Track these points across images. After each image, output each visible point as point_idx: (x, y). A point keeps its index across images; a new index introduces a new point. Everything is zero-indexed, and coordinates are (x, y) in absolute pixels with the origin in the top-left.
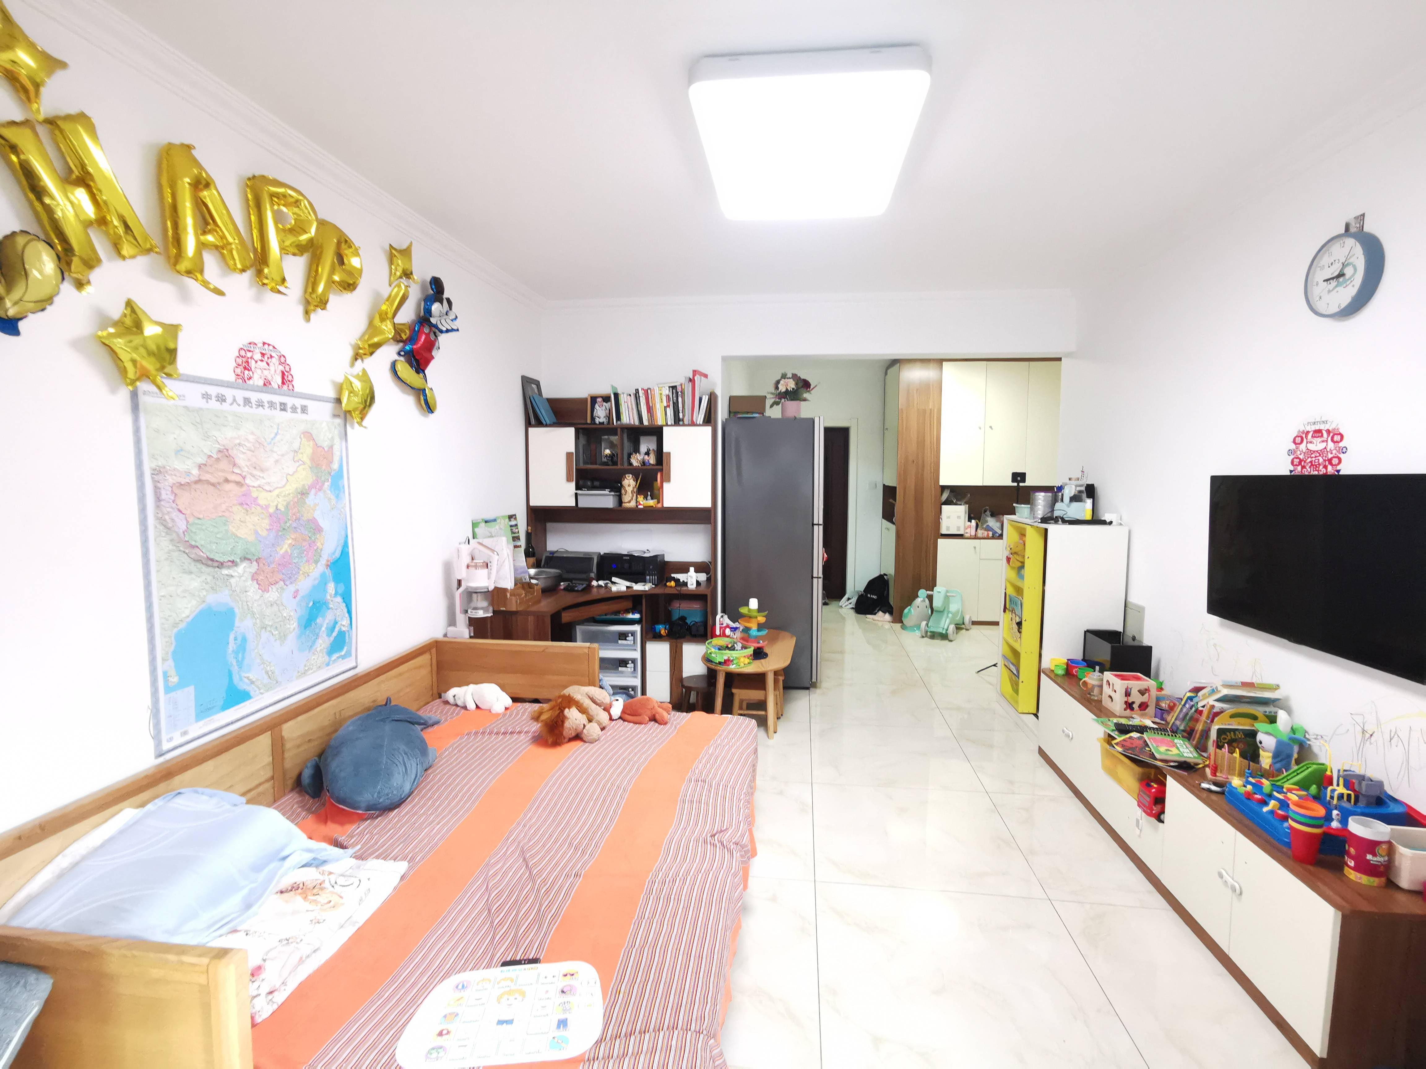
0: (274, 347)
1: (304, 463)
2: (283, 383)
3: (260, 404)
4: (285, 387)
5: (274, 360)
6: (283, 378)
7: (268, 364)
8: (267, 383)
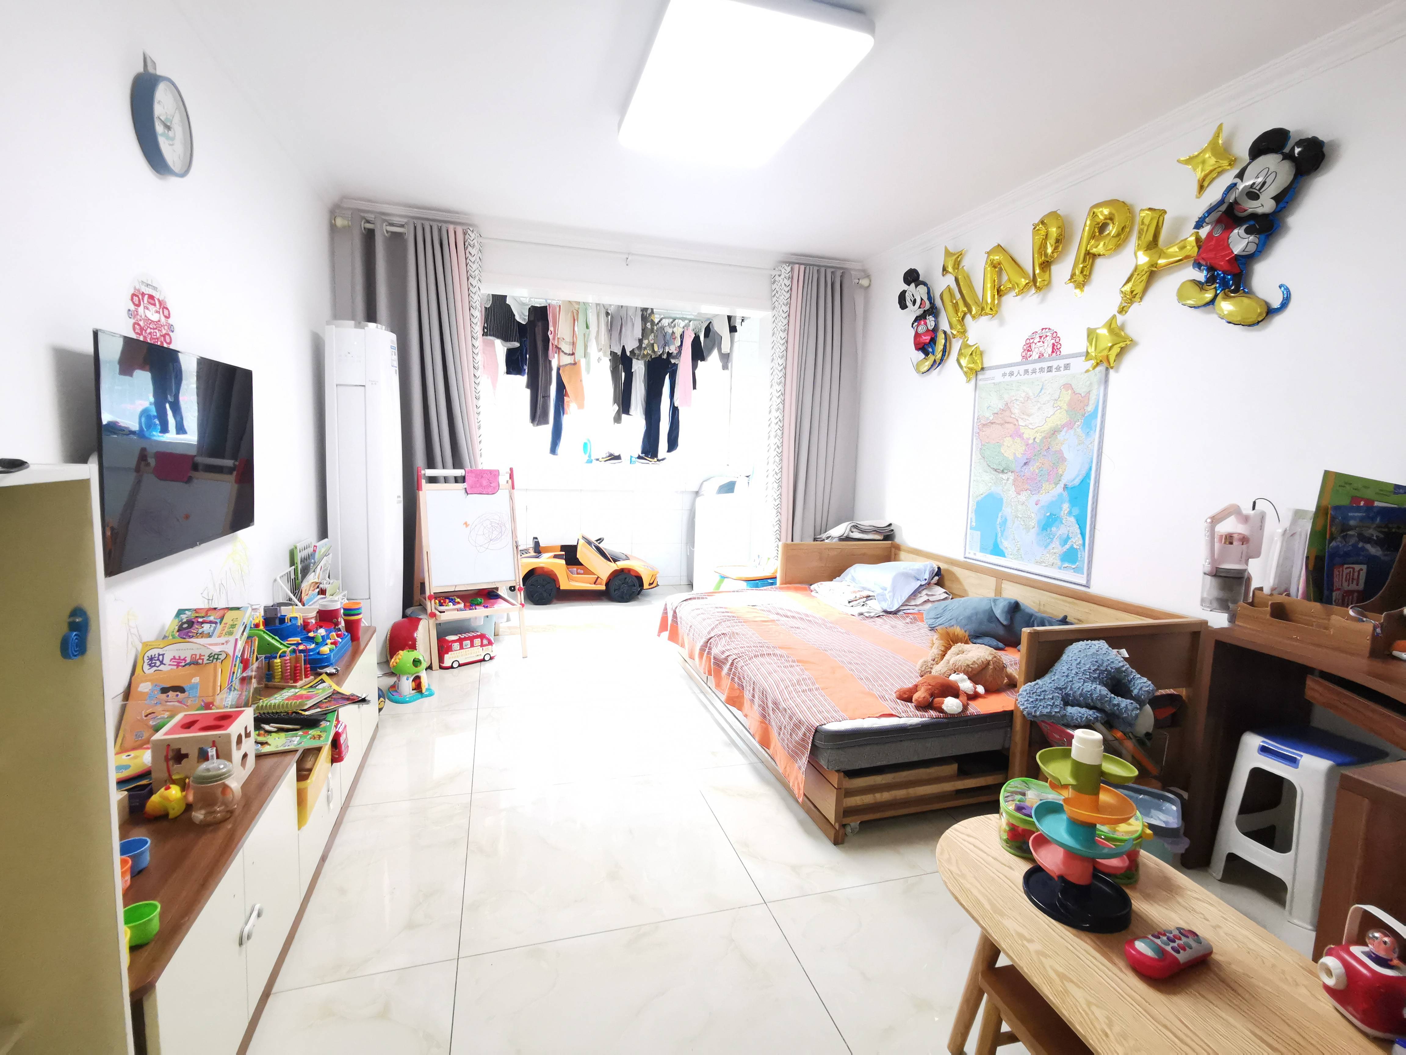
0: (1049, 329)
1: (1061, 408)
2: (1053, 352)
3: (1034, 371)
4: (1054, 354)
5: (1048, 338)
6: (1053, 348)
7: (1043, 342)
8: (1040, 356)
